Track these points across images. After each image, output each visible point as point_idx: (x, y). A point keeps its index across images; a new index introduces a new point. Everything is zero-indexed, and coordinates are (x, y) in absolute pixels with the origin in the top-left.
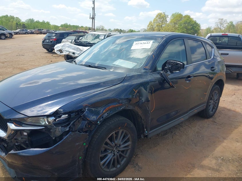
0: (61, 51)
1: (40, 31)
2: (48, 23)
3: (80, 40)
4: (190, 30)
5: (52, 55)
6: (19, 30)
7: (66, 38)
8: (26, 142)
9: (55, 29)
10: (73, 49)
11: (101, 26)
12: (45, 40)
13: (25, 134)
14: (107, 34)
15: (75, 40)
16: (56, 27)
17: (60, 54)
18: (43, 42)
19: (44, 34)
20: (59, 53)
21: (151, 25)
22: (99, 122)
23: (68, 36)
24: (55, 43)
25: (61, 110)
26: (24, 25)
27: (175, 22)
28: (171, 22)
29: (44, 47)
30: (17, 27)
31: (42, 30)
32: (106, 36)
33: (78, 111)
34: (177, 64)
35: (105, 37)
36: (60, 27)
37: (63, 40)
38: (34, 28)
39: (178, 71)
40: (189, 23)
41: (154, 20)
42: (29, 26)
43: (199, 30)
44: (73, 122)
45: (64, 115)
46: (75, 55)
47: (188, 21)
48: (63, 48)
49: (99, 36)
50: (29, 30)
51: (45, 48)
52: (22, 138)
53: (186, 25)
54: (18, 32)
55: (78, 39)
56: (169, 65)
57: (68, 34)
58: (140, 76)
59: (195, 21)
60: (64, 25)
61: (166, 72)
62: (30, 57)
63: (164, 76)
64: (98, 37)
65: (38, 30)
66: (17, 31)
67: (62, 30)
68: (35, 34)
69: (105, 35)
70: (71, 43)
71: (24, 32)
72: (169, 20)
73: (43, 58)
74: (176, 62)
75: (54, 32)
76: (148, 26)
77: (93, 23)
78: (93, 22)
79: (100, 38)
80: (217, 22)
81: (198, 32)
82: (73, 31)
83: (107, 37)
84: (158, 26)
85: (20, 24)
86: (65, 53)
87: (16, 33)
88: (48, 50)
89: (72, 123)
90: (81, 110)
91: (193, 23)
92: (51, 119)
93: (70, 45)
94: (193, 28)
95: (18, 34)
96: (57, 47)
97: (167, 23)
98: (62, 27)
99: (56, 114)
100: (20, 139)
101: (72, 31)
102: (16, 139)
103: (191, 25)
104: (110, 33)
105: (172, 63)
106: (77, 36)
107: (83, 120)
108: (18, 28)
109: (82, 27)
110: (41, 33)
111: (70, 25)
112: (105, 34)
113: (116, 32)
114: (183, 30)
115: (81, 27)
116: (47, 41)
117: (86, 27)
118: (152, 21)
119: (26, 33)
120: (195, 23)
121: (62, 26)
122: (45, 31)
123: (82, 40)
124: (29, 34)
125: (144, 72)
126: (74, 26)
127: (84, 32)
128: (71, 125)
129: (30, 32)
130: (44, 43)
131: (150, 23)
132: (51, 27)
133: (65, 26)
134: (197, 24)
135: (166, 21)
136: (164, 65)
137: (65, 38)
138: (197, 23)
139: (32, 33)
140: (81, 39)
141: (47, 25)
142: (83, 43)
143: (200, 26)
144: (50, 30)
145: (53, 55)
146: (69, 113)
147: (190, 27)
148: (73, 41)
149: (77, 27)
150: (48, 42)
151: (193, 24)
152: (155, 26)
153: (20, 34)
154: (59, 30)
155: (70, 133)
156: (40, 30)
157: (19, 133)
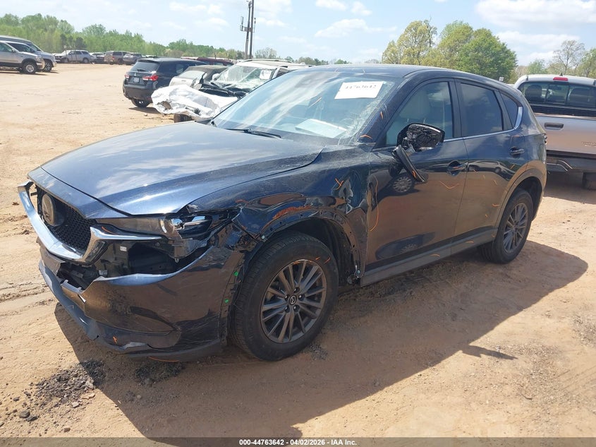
0: (167, 105)
1: (119, 57)
2: (139, 39)
3: (212, 81)
4: (490, 67)
5: (146, 114)
6: (68, 52)
7: (181, 75)
8: (124, 267)
9: (156, 54)
10: (195, 101)
11: (268, 49)
12: (130, 77)
13: (123, 249)
14: (278, 69)
15: (202, 81)
16: (158, 49)
17: (166, 112)
18: (126, 82)
19: (129, 64)
20: (161, 109)
21: (393, 52)
22: (263, 237)
23: (185, 69)
24: (154, 87)
25: (195, 206)
26: (80, 39)
27: (452, 45)
28: (442, 46)
29: (127, 95)
30: (63, 44)
31: (125, 54)
32: (276, 72)
33: (225, 211)
34: (429, 132)
35: (272, 74)
36: (167, 48)
37: (174, 79)
38: (105, 50)
39: (431, 148)
40: (487, 49)
41: (401, 40)
42: (92, 43)
43: (512, 67)
44: (216, 231)
45: (198, 215)
46: (200, 115)
47: (485, 45)
48: (173, 97)
49: (260, 73)
50: (91, 54)
51: (130, 98)
52: (116, 259)
53: (480, 54)
54: (65, 58)
55: (210, 78)
56: (413, 134)
57: (186, 66)
58: (350, 154)
59: (504, 44)
60: (178, 43)
61: (406, 149)
62: (95, 116)
63: (401, 157)
64: (255, 74)
65: (114, 54)
66: (63, 54)
67: (172, 57)
68: (106, 63)
69: (273, 71)
70: (192, 86)
71: (81, 57)
72: (436, 39)
73: (124, 120)
74: (427, 127)
75: (152, 59)
76: (385, 54)
77: (249, 40)
78: (247, 38)
79: (261, 76)
80: (558, 51)
81: (509, 74)
82: (198, 60)
83: (279, 75)
84: (409, 54)
85: (71, 38)
86: (175, 110)
87: (62, 60)
88: (136, 102)
89: (213, 233)
90: (230, 210)
91: (498, 49)
92: (175, 223)
93: (190, 92)
94: (495, 63)
95: (66, 61)
96: (159, 95)
97: (433, 47)
98: (172, 48)
99: (184, 214)
100: (112, 260)
101: (196, 58)
102: (103, 261)
103: (493, 55)
104: (287, 67)
105: (418, 129)
106: (206, 71)
107: (235, 229)
108: (65, 47)
109: (222, 50)
110: (121, 62)
111: (192, 44)
112: (274, 68)
113: (301, 64)
114: (471, 67)
115: (218, 51)
116: (136, 80)
117: (232, 51)
118: (396, 42)
119: (86, 61)
120: (504, 49)
121: (172, 46)
122: (132, 57)
123: (218, 81)
124: (91, 62)
125: (360, 147)
126: (201, 47)
127: (225, 63)
128: (211, 236)
129: (95, 57)
130: (129, 85)
131: (391, 45)
132: (146, 48)
133: (181, 47)
134: (506, 52)
135: (430, 42)
136: (403, 134)
137: (177, 75)
138: (509, 50)
139: (99, 61)
140: (216, 79)
141: (136, 43)
142: (221, 87)
143: (514, 59)
144: (143, 56)
145: (149, 114)
146: (208, 214)
147: (488, 60)
148: (198, 82)
149: (209, 50)
150: (138, 84)
151: (498, 53)
152: (402, 55)
153: (69, 62)
154: (166, 55)
155: (211, 248)
156: (120, 54)
157: (110, 248)
